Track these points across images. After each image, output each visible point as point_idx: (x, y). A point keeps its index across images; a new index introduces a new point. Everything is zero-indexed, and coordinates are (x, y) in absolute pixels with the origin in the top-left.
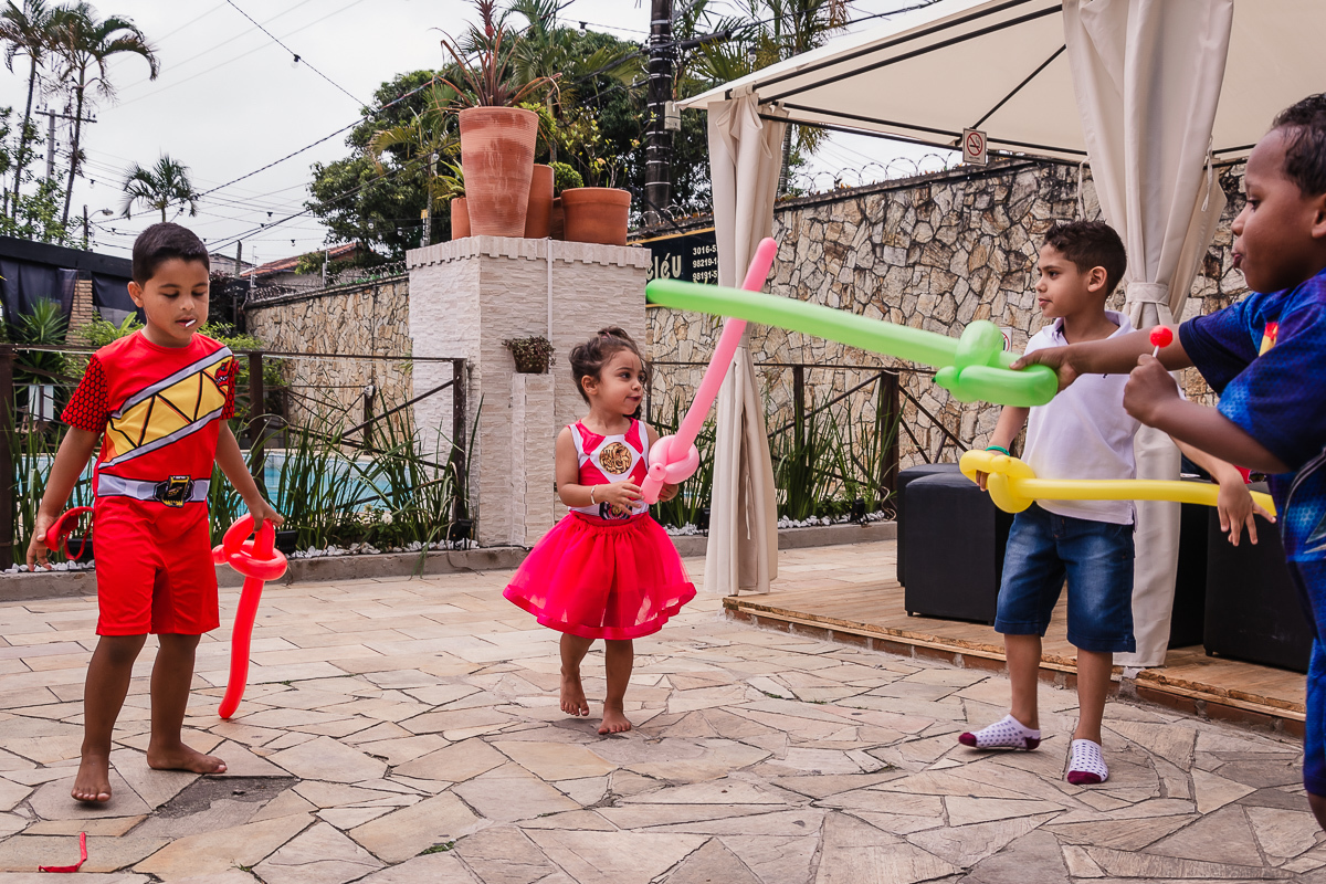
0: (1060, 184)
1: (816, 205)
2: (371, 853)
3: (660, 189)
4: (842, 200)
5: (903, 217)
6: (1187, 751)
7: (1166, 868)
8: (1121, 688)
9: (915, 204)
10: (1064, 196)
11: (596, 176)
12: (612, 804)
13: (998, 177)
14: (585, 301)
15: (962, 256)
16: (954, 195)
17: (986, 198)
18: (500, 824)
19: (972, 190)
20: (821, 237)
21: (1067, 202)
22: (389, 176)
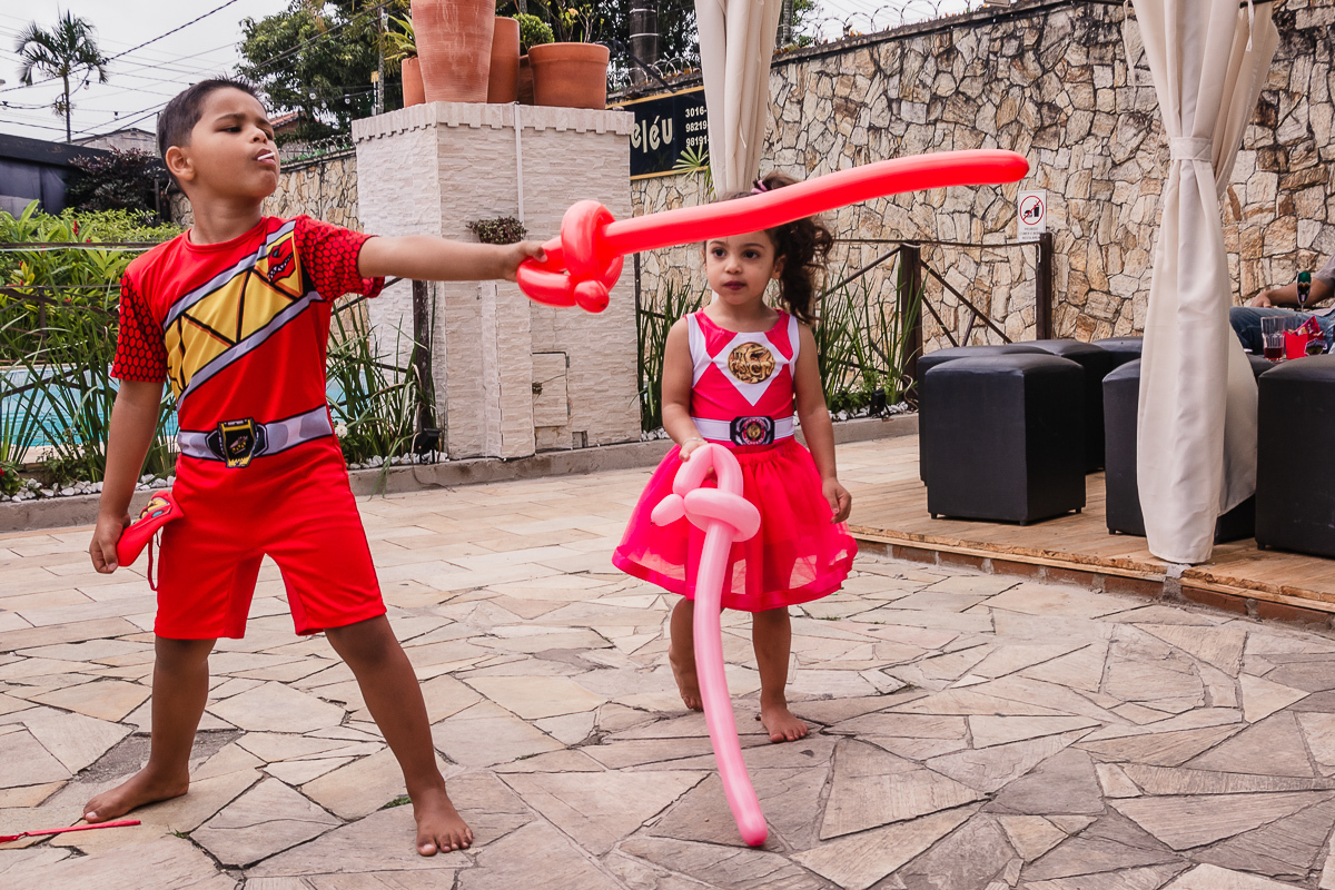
0: (1097, 24)
1: (823, 56)
2: (327, 810)
3: (647, 42)
4: (852, 49)
5: (922, 67)
6: (1236, 655)
7: (1209, 783)
8: (1165, 588)
9: (935, 52)
10: (1101, 38)
11: (568, 30)
12: (599, 742)
13: (1027, 18)
14: (560, 174)
15: (989, 110)
16: (979, 41)
17: (1015, 43)
18: (474, 770)
19: (999, 34)
20: (830, 93)
21: (1105, 45)
22: (333, 33)
